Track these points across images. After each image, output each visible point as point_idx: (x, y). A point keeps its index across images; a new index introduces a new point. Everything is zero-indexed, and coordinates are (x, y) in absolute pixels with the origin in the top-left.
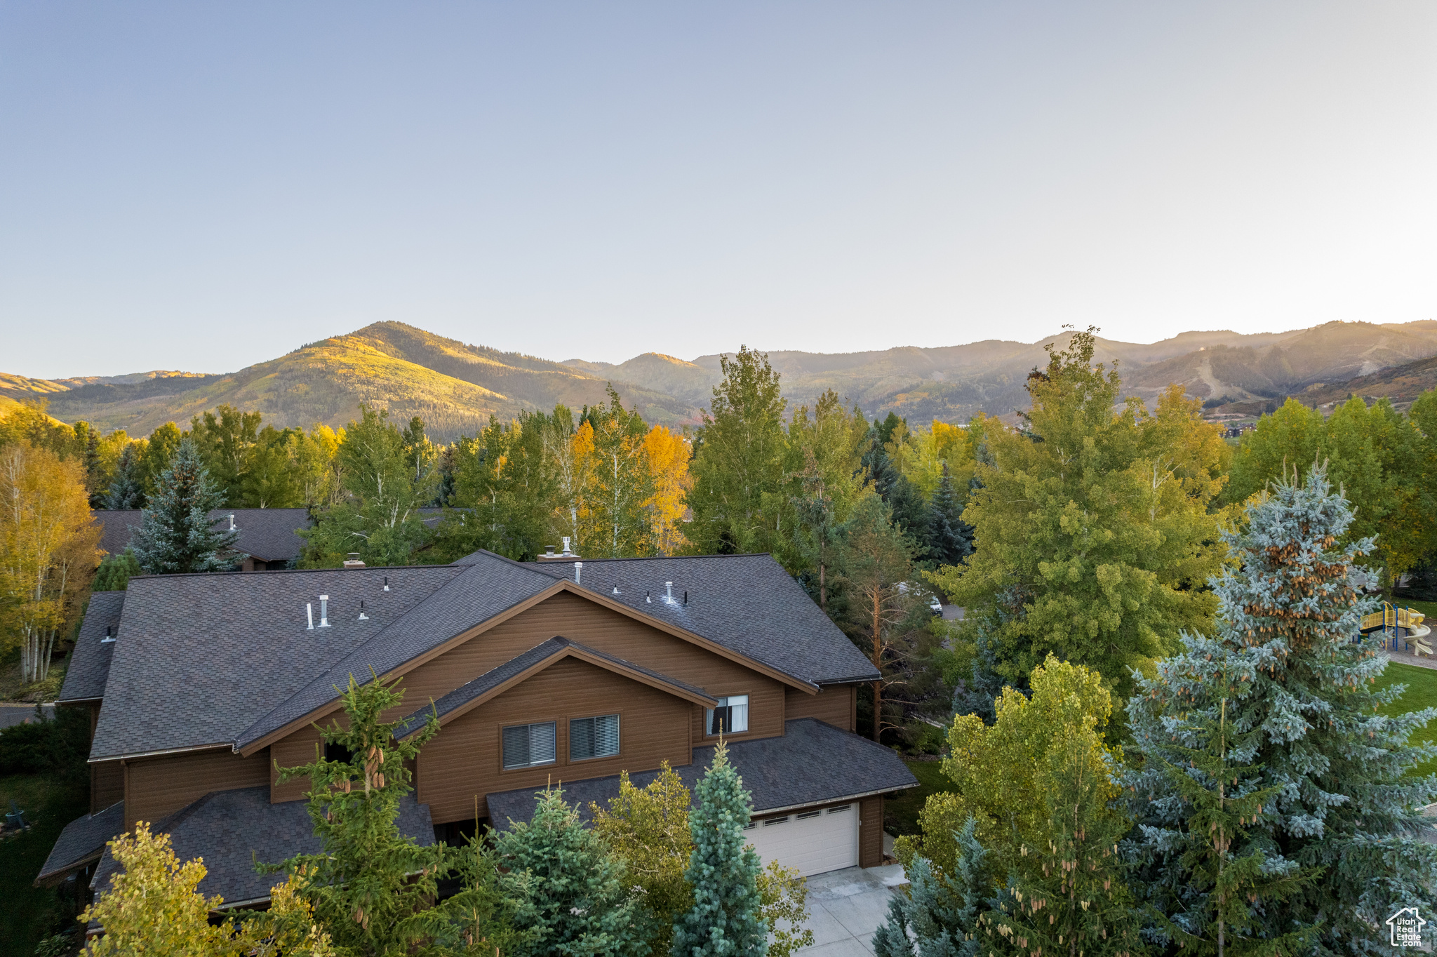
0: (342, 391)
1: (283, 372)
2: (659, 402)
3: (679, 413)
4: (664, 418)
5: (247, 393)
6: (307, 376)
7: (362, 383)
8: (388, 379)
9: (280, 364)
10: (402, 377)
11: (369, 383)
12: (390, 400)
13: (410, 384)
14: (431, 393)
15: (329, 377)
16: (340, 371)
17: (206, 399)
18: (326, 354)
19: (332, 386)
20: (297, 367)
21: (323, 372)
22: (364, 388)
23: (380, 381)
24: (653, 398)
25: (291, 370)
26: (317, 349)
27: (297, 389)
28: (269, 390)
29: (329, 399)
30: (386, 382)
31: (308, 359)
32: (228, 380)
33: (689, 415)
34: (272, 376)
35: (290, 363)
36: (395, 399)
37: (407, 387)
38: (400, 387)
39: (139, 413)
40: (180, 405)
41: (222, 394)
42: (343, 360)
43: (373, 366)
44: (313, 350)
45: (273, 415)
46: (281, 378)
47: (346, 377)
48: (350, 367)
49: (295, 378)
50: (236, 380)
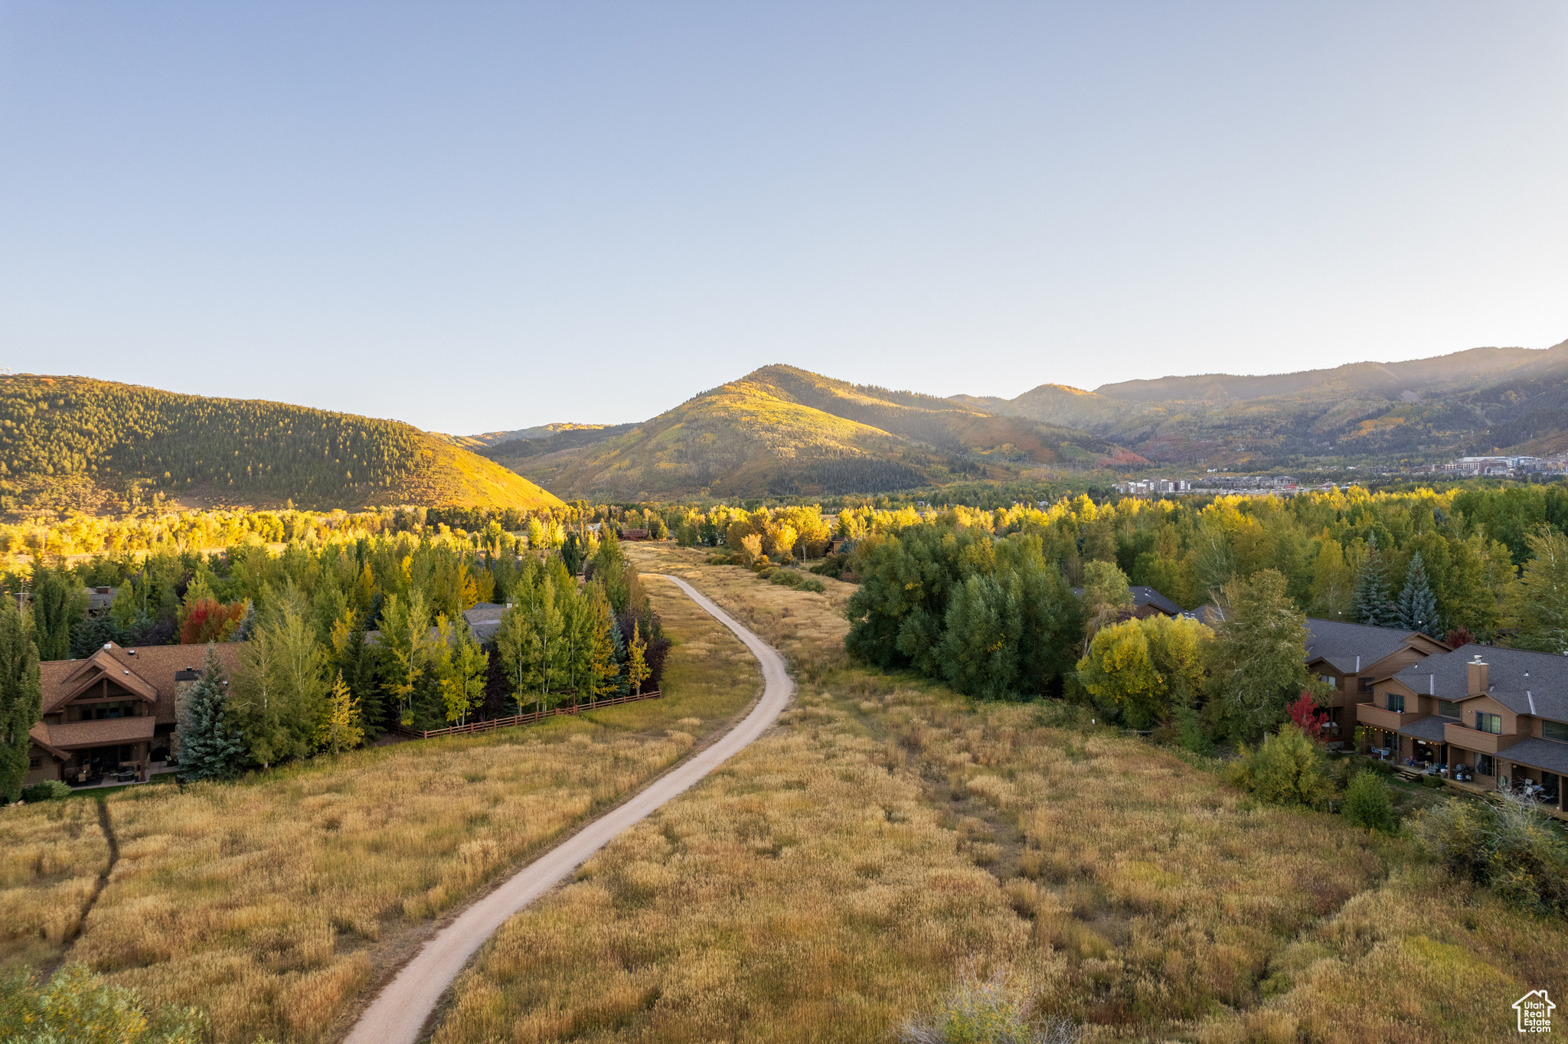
0: (747, 439)
1: (689, 422)
2: (1074, 440)
3: (1098, 451)
4: (1082, 458)
5: (658, 444)
6: (712, 425)
7: (767, 430)
8: (790, 425)
9: (684, 414)
10: (803, 423)
11: (773, 430)
12: (796, 447)
13: (812, 429)
14: (834, 438)
15: (733, 425)
16: (743, 419)
17: (617, 452)
18: (728, 402)
19: (737, 435)
20: (701, 416)
21: (727, 420)
22: (770, 435)
23: (784, 428)
24: (1067, 435)
25: (696, 420)
26: (717, 397)
27: (705, 438)
28: (678, 440)
29: (737, 448)
30: (789, 429)
31: (711, 408)
32: (636, 431)
33: (1109, 454)
34: (678, 426)
35: (695, 412)
36: (801, 445)
37: (811, 433)
38: (804, 433)
39: (557, 466)
40: (596, 458)
41: (632, 446)
42: (744, 407)
43: (774, 412)
44: (714, 398)
45: (684, 465)
46: (688, 428)
47: (750, 425)
48: (751, 414)
49: (702, 427)
50: (644, 431)
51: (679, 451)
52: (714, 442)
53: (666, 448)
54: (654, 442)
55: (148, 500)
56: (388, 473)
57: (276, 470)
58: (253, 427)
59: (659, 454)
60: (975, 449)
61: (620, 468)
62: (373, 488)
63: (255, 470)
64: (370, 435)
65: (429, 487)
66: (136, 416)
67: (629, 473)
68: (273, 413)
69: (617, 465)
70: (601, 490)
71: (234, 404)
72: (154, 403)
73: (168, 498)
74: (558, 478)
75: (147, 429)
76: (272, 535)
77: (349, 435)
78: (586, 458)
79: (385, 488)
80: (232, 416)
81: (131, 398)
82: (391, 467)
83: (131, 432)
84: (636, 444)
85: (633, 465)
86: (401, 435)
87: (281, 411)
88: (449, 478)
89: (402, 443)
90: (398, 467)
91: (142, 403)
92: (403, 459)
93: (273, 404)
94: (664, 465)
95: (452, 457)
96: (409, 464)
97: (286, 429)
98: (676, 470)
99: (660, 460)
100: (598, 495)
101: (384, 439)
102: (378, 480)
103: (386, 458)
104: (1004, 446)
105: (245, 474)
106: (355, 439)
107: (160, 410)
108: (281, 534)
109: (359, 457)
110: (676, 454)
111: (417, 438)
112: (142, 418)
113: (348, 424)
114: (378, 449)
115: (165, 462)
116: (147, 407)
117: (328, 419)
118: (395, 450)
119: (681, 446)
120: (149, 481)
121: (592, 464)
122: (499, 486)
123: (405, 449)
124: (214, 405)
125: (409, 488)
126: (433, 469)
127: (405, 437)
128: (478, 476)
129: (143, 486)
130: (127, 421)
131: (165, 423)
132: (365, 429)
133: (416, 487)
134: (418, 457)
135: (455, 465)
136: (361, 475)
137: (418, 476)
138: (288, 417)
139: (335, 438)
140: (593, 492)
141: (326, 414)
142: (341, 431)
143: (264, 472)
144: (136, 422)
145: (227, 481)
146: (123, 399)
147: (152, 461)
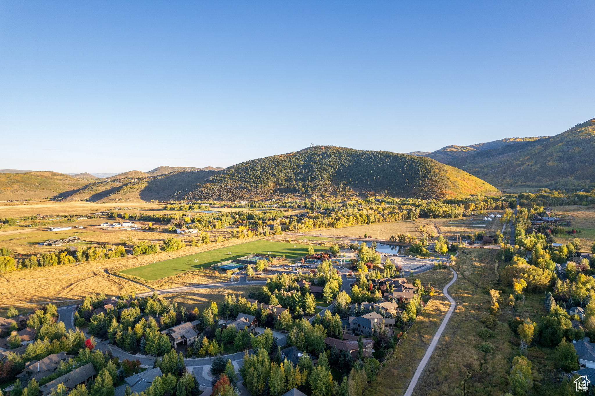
51: (559, 156)
53: (553, 155)
54: (547, 152)
55: (344, 189)
56: (421, 180)
58: (377, 162)
59: (549, 158)
61: (528, 165)
62: (415, 186)
63: (376, 178)
64: (416, 164)
65: (435, 185)
66: (344, 159)
67: (532, 167)
68: (384, 156)
70: (518, 176)
71: (373, 153)
72: (349, 154)
73: (350, 188)
74: (500, 169)
75: (347, 163)
76: (363, 221)
77: (408, 164)
78: (514, 160)
79: (419, 186)
80: (371, 158)
81: (343, 153)
82: (422, 177)
83: (342, 165)
85: (535, 164)
86: (427, 164)
87: (387, 155)
88: (444, 181)
89: (427, 167)
90: (425, 177)
91: (346, 154)
92: (427, 174)
93: (385, 152)
94: (551, 164)
95: (446, 171)
96: (429, 176)
97: (388, 162)
98: (557, 166)
99: (549, 161)
100: (517, 178)
101: (421, 165)
102: (417, 182)
103: (421, 173)
105: (373, 180)
106: (411, 165)
107: (351, 156)
108: (366, 221)
109: (411, 173)
110: (558, 158)
111: (433, 164)
112: (346, 160)
113: (409, 160)
114: (418, 169)
115: (350, 175)
116: (347, 156)
117: (403, 158)
118: (424, 170)
120: (345, 182)
121: (516, 163)
123: (428, 169)
124: (367, 154)
125: (428, 186)
126: (438, 177)
127: (428, 164)
128: (456, 179)
129: (344, 184)
130: (341, 161)
131: (352, 161)
132: (414, 162)
133: (430, 185)
134: (432, 173)
135: (448, 175)
136: (411, 181)
137: (432, 181)
138: (389, 158)
139: (404, 166)
140: (514, 176)
141: (402, 156)
142: (406, 163)
143: (379, 179)
144: (344, 161)
145: (367, 182)
146: (341, 153)
147: (347, 175)
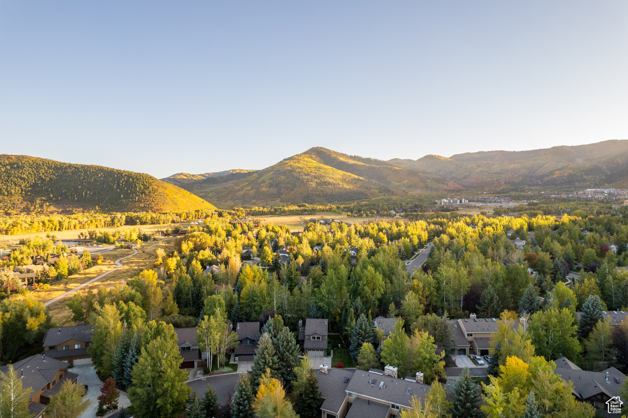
0: (298, 179)
1: (276, 171)
4: (435, 186)
5: (262, 180)
6: (284, 173)
7: (306, 175)
8: (316, 173)
9: (274, 168)
10: (321, 172)
11: (308, 175)
12: (316, 182)
13: (325, 175)
14: (333, 178)
15: (293, 173)
16: (297, 170)
17: (247, 183)
18: (292, 163)
19: (294, 177)
20: (281, 169)
21: (290, 171)
22: (306, 177)
23: (313, 174)
24: (430, 177)
25: (279, 171)
26: (289, 161)
27: (281, 178)
28: (271, 179)
29: (293, 182)
30: (315, 174)
31: (285, 166)
32: (255, 175)
34: (271, 173)
35: (278, 167)
36: (318, 181)
37: (323, 176)
38: (320, 176)
39: (225, 188)
40: (239, 186)
41: (253, 181)
42: (298, 165)
43: (310, 167)
44: (287, 162)
45: (271, 189)
46: (275, 174)
47: (299, 173)
48: (301, 168)
49: (280, 174)
50: (259, 175)
51: (270, 183)
52: (284, 180)
53: (265, 182)
54: (261, 179)
55: (41, 206)
56: (137, 196)
57: (95, 194)
58: (88, 176)
59: (262, 184)
60: (393, 182)
61: (247, 190)
62: (131, 202)
63: (86, 194)
64: (133, 179)
65: (153, 201)
66: (43, 171)
67: (250, 192)
68: (97, 170)
69: (246, 189)
70: (238, 199)
71: (83, 167)
72: (51, 166)
73: (50, 205)
74: (223, 194)
75: (47, 177)
77: (125, 179)
78: (235, 186)
79: (135, 202)
80: (81, 172)
81: (43, 164)
82: (139, 193)
83: (41, 178)
84: (255, 180)
85: (252, 189)
86: (146, 180)
87: (101, 170)
88: (162, 197)
89: (145, 183)
90: (142, 193)
91: (47, 166)
92: (144, 190)
93: (98, 167)
94: (264, 189)
95: (166, 188)
96: (147, 192)
97: (101, 177)
98: (268, 191)
99: (263, 187)
100: (237, 201)
101: (138, 181)
102: (133, 198)
103: (138, 189)
104: (405, 181)
105: (82, 196)
106: (127, 181)
107: (54, 169)
109: (127, 189)
110: (269, 185)
111: (152, 181)
112: (46, 173)
113: (125, 175)
114: (135, 185)
115: (52, 190)
116: (49, 168)
117: (119, 173)
118: (142, 186)
119: (271, 181)
120: (44, 198)
121: (237, 188)
122: (184, 200)
123: (146, 186)
124: (75, 167)
125: (144, 201)
126: (156, 194)
127: (147, 180)
128: (175, 196)
129: (41, 200)
130: (40, 174)
131: (55, 175)
132: (132, 177)
133: (147, 201)
134: (150, 189)
135: (166, 192)
136: (127, 196)
137: (149, 197)
138: (103, 172)
139: (120, 181)
140: (235, 200)
141: (118, 171)
142: (122, 178)
143: (89, 194)
144: (43, 174)
145: (74, 198)
146: (40, 165)
147: (47, 190)
